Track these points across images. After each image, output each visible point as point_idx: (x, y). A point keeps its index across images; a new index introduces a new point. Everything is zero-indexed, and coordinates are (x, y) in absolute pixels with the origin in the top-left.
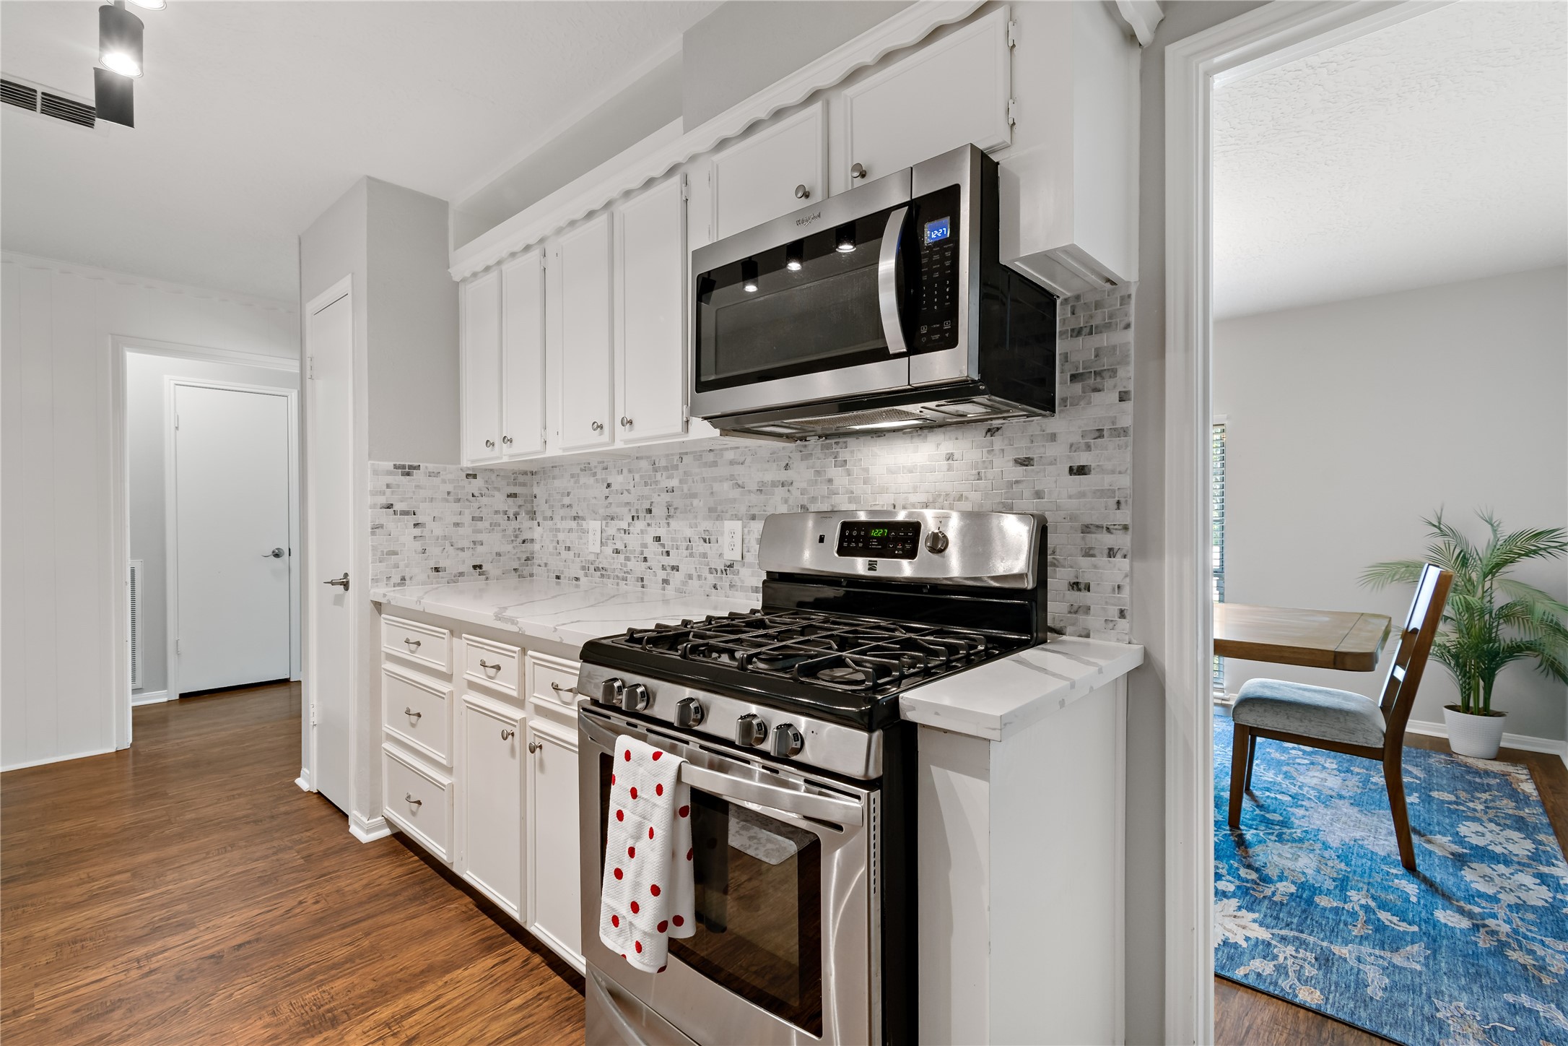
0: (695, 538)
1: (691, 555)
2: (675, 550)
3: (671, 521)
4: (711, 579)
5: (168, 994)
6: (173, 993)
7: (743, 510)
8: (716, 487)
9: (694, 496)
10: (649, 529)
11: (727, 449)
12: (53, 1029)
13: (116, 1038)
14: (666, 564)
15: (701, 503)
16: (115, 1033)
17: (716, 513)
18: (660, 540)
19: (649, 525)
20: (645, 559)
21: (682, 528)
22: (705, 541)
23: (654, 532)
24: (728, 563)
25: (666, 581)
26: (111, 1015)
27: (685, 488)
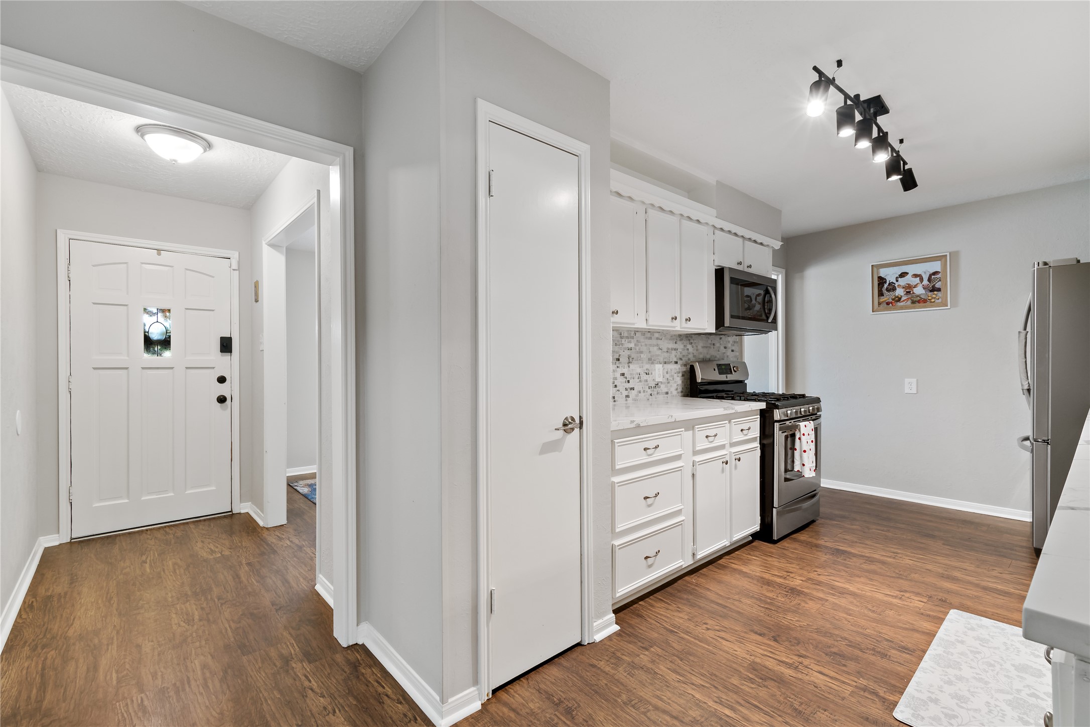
0: (642, 373)
1: (640, 381)
2: (632, 379)
3: (630, 365)
4: (649, 391)
5: (811, 641)
6: (809, 639)
7: (662, 360)
8: (651, 349)
9: (641, 352)
10: (618, 369)
11: (655, 332)
12: (860, 665)
13: (846, 641)
14: (627, 387)
15: (645, 356)
16: (844, 643)
17: (651, 361)
18: (624, 375)
19: (618, 367)
20: (616, 386)
21: (636, 368)
22: (647, 374)
23: (620, 371)
24: (656, 383)
25: (627, 396)
26: (837, 652)
27: (637, 348)
